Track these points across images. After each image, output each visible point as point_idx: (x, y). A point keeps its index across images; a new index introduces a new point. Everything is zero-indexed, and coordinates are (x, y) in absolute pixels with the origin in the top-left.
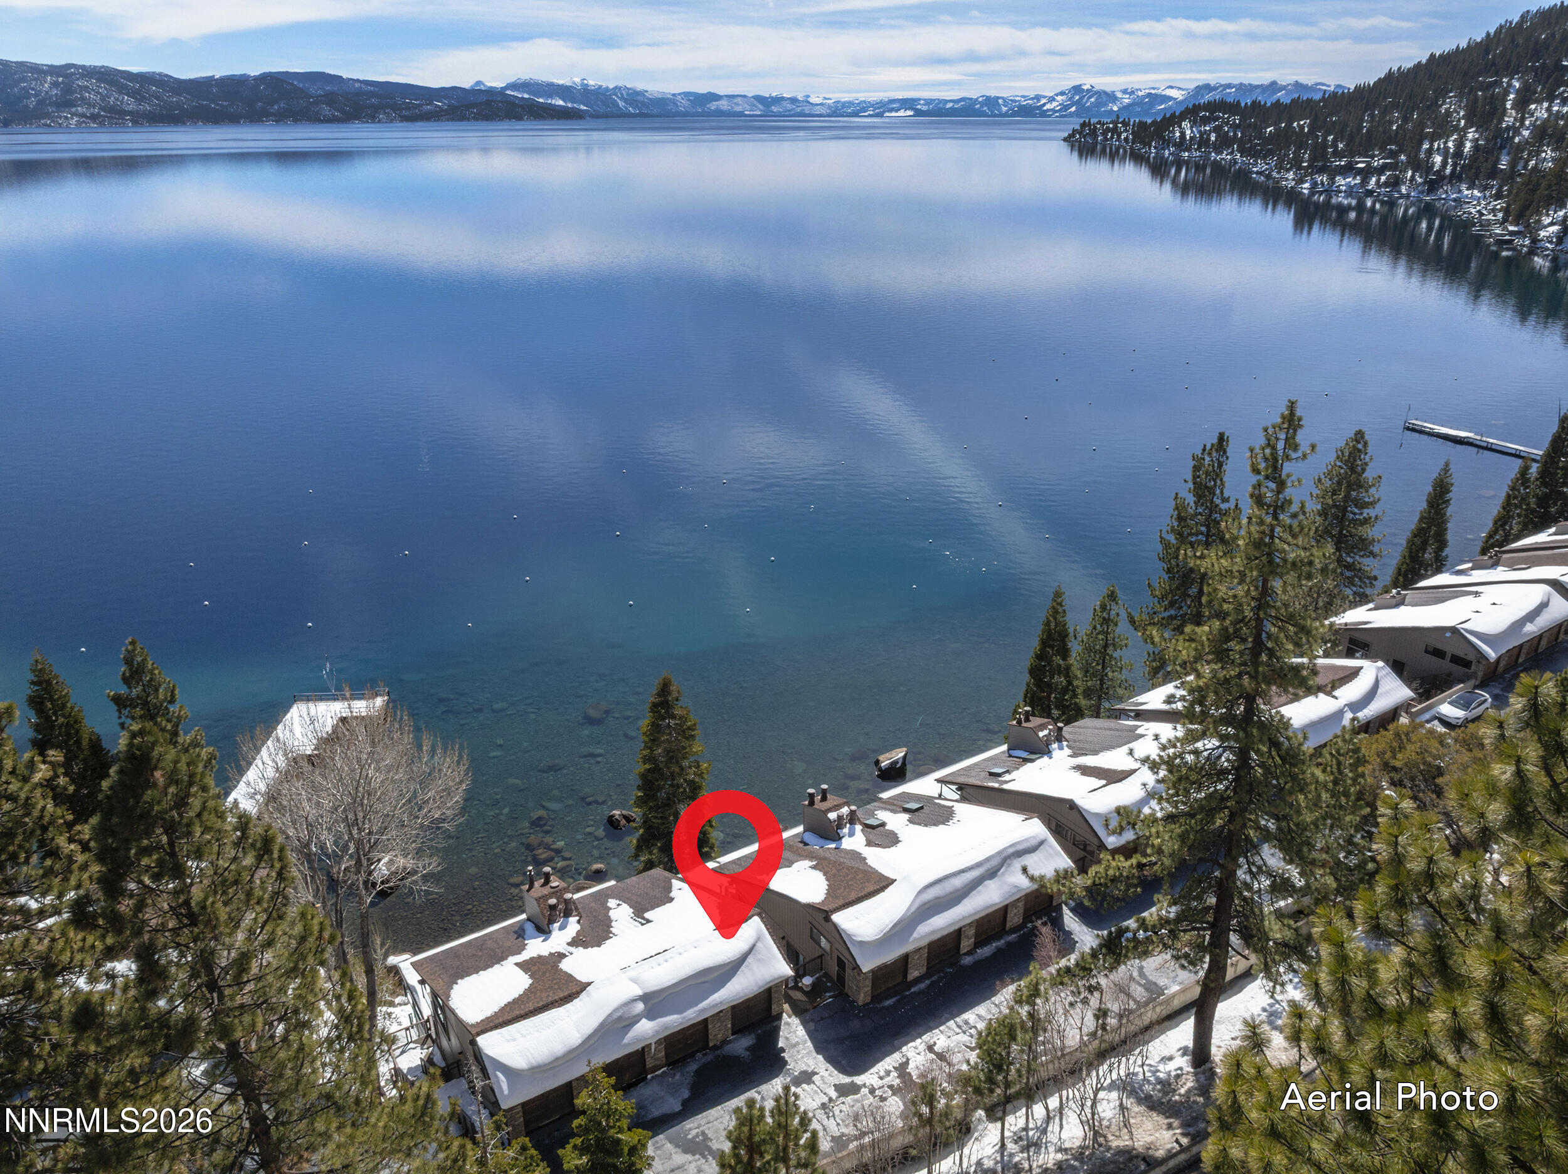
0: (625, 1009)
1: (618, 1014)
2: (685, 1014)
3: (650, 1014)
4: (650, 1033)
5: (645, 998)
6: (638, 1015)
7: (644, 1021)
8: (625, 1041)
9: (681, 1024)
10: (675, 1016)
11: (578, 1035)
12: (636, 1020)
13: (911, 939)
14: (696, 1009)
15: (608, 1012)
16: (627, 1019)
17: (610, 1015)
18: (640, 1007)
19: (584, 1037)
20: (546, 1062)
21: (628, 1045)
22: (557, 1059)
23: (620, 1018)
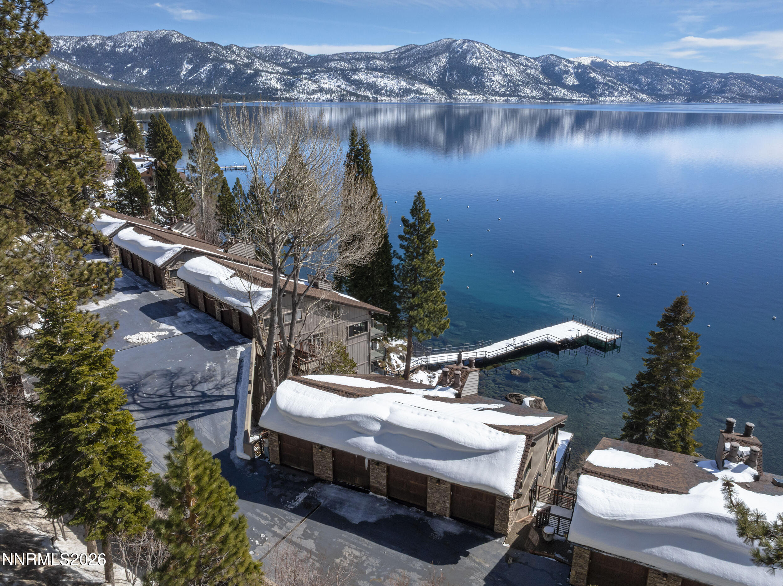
0: (365, 420)
1: (357, 419)
2: (401, 456)
3: (379, 438)
4: (368, 449)
5: (385, 424)
6: (370, 431)
7: (372, 439)
8: (349, 441)
9: (393, 460)
10: (393, 452)
11: (324, 413)
12: (367, 433)
13: (646, 551)
14: (412, 459)
15: (353, 413)
16: (360, 427)
17: (351, 416)
18: (377, 427)
19: (326, 416)
20: (294, 414)
21: (349, 445)
22: (300, 417)
23: (356, 423)
